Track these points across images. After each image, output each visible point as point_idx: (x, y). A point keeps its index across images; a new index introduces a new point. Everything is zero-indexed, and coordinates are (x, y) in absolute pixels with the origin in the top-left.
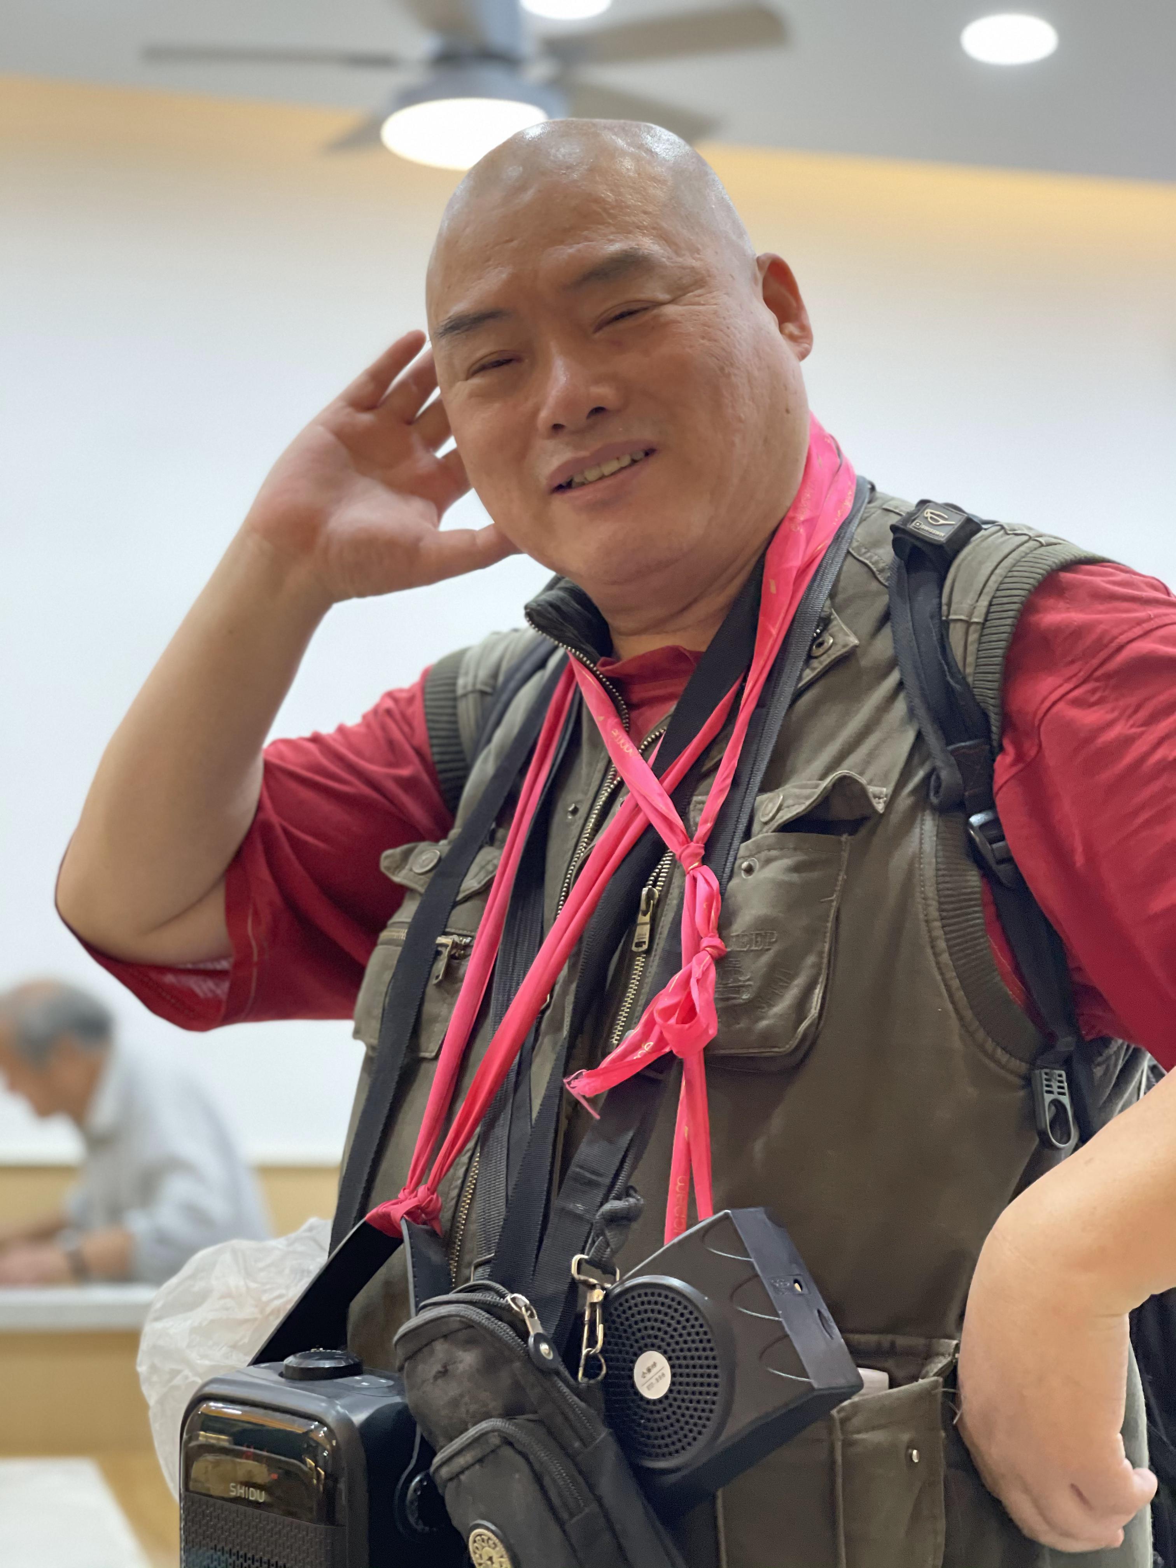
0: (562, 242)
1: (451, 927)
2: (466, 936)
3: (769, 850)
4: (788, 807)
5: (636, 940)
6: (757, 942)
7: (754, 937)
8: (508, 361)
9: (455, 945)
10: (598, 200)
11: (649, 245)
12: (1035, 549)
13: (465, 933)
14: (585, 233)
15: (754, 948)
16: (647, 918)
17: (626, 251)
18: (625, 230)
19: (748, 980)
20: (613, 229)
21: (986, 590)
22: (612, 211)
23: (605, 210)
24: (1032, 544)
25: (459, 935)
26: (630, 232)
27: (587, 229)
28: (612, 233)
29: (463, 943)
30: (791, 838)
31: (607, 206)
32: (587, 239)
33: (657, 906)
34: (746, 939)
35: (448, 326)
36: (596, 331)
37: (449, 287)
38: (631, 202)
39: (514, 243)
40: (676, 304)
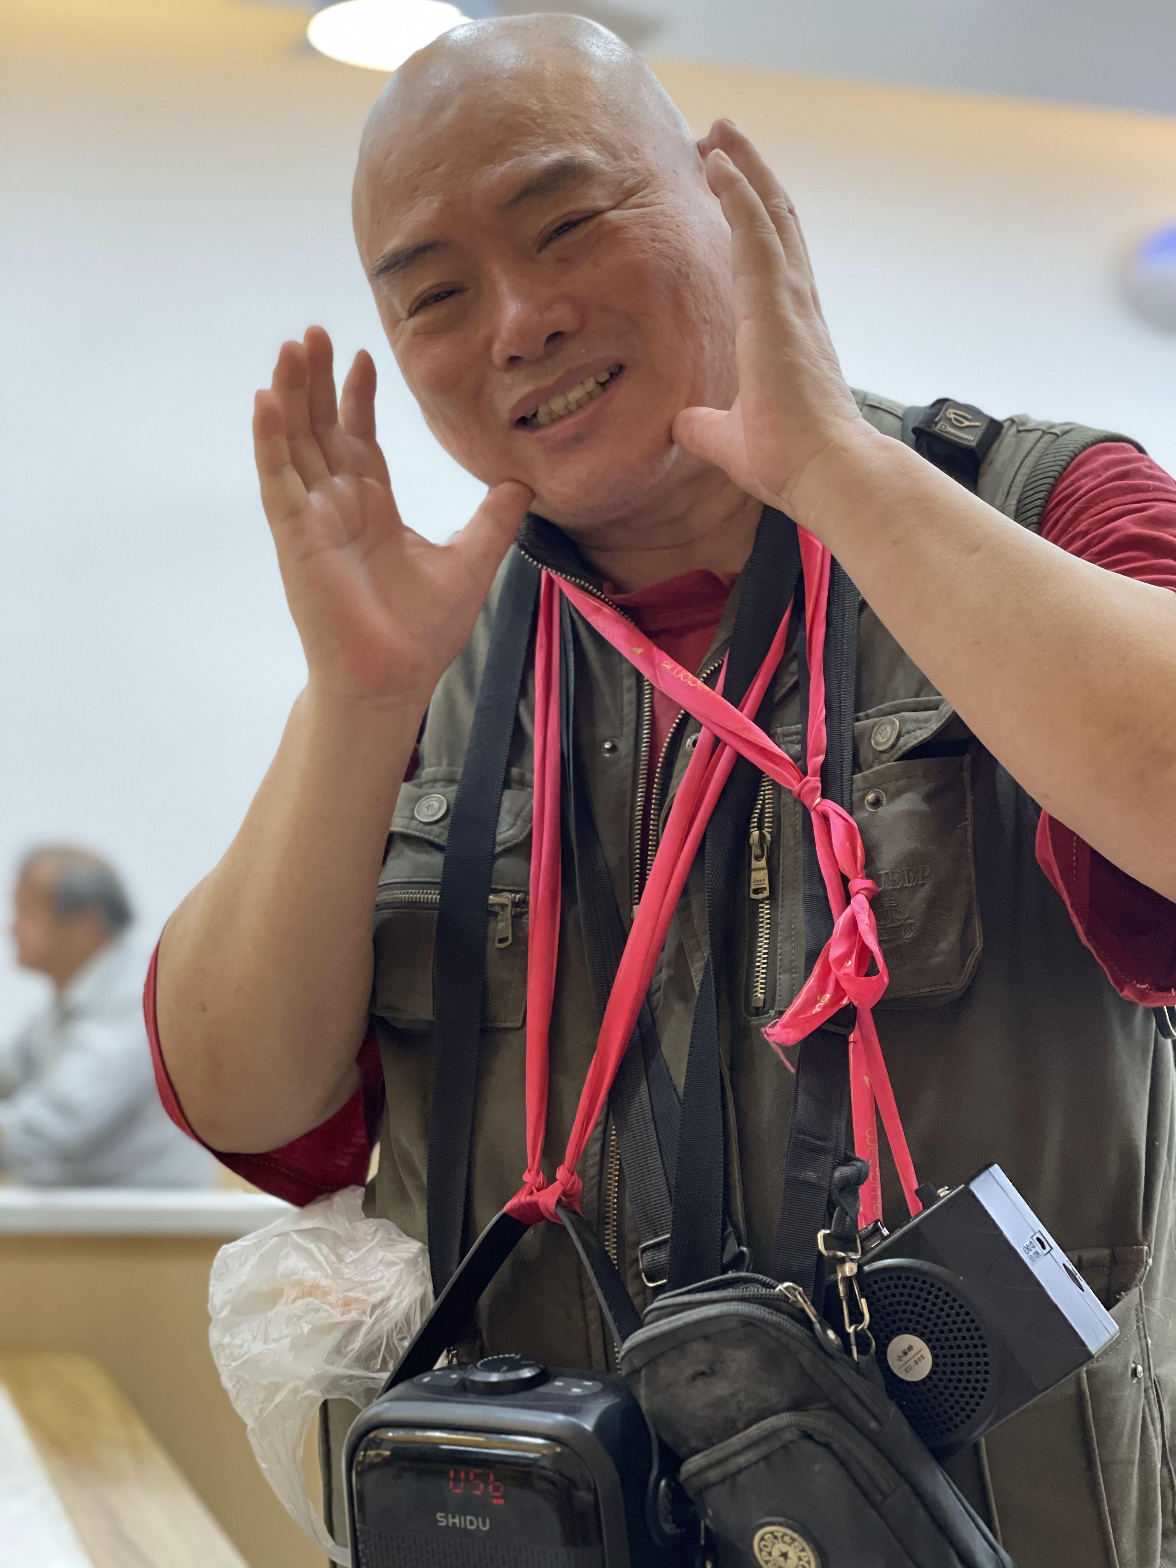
0: (491, 161)
8: (450, 293)
10: (524, 111)
11: (588, 154)
14: (516, 148)
17: (560, 161)
18: (556, 139)
20: (542, 140)
22: (539, 121)
23: (533, 120)
26: (563, 140)
27: (516, 143)
28: (544, 144)
31: (534, 116)
32: (520, 154)
35: (383, 266)
36: (540, 250)
37: (379, 223)
38: (559, 107)
39: (441, 169)
40: (620, 209)
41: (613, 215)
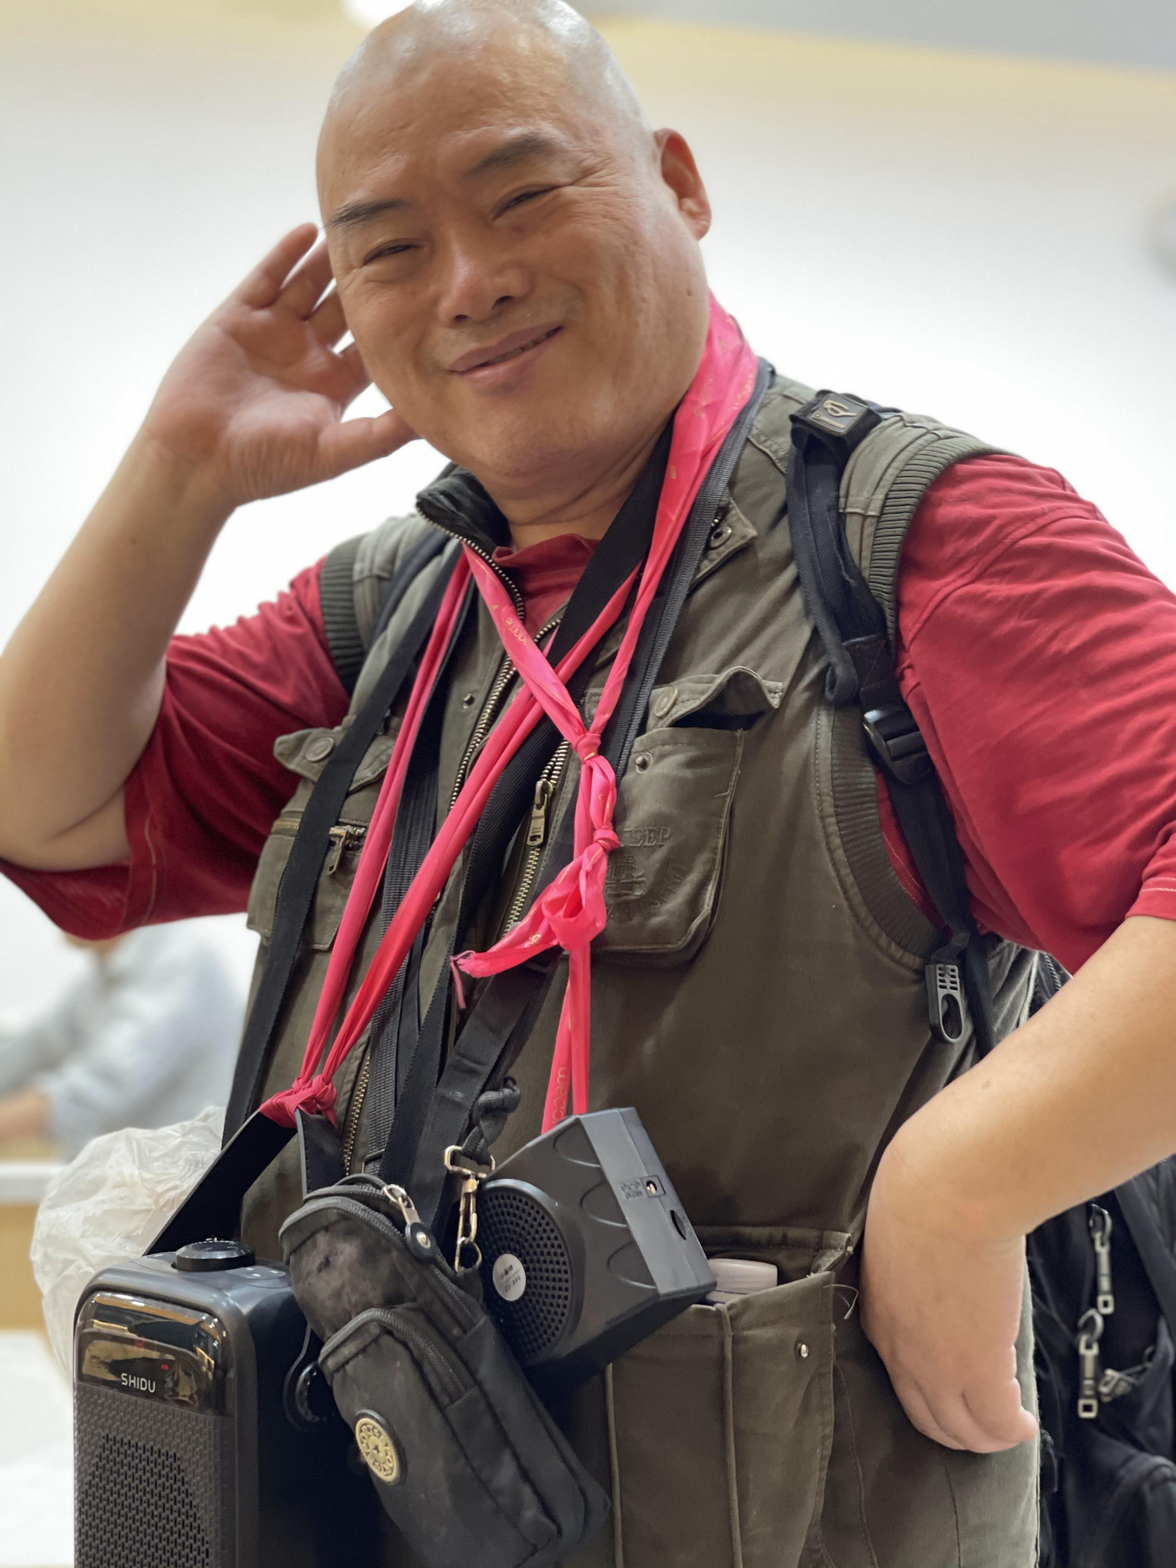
0: (459, 127)
1: (345, 818)
2: (360, 827)
3: (663, 745)
4: (683, 702)
5: (531, 834)
6: (650, 838)
7: (647, 833)
8: (406, 247)
9: (349, 836)
10: (495, 83)
11: (548, 130)
12: (933, 442)
13: (358, 823)
14: (483, 118)
15: (647, 844)
16: (542, 812)
17: (525, 135)
18: (524, 114)
19: (640, 877)
20: (510, 112)
21: (882, 483)
22: (509, 94)
23: (503, 93)
24: (929, 437)
25: (353, 825)
26: (529, 116)
27: (483, 113)
28: (510, 117)
29: (357, 833)
30: (686, 733)
31: (505, 89)
32: (485, 123)
33: (551, 800)
34: (638, 835)
35: (344, 215)
36: (498, 215)
37: (344, 173)
38: (528, 83)
39: (410, 129)
40: (577, 185)
41: (570, 191)
